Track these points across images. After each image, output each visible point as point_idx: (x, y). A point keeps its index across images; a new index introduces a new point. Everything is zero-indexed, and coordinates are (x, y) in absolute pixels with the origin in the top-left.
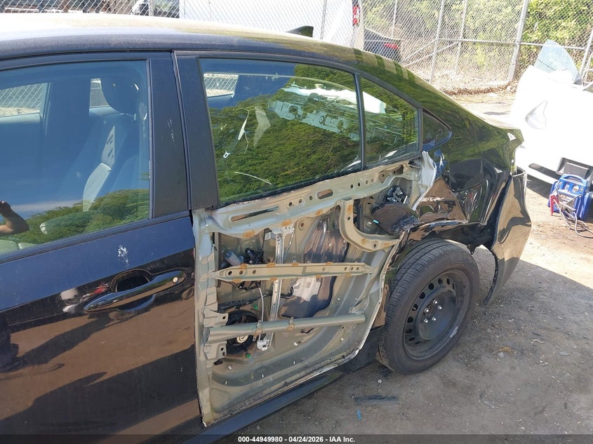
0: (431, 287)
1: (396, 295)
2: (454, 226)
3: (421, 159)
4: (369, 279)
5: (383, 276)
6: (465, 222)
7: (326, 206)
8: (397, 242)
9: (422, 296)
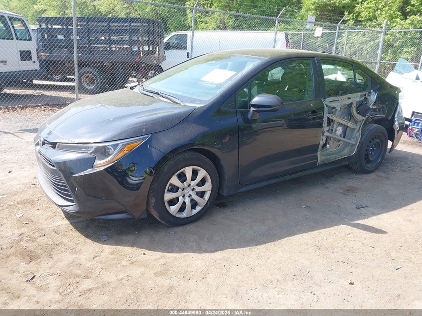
0: (373, 139)
1: (363, 139)
2: (381, 118)
3: (370, 93)
4: (356, 130)
5: (360, 130)
6: (384, 116)
7: (349, 102)
8: (364, 118)
9: (370, 142)
